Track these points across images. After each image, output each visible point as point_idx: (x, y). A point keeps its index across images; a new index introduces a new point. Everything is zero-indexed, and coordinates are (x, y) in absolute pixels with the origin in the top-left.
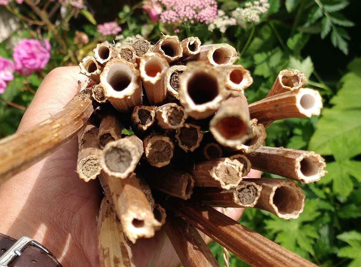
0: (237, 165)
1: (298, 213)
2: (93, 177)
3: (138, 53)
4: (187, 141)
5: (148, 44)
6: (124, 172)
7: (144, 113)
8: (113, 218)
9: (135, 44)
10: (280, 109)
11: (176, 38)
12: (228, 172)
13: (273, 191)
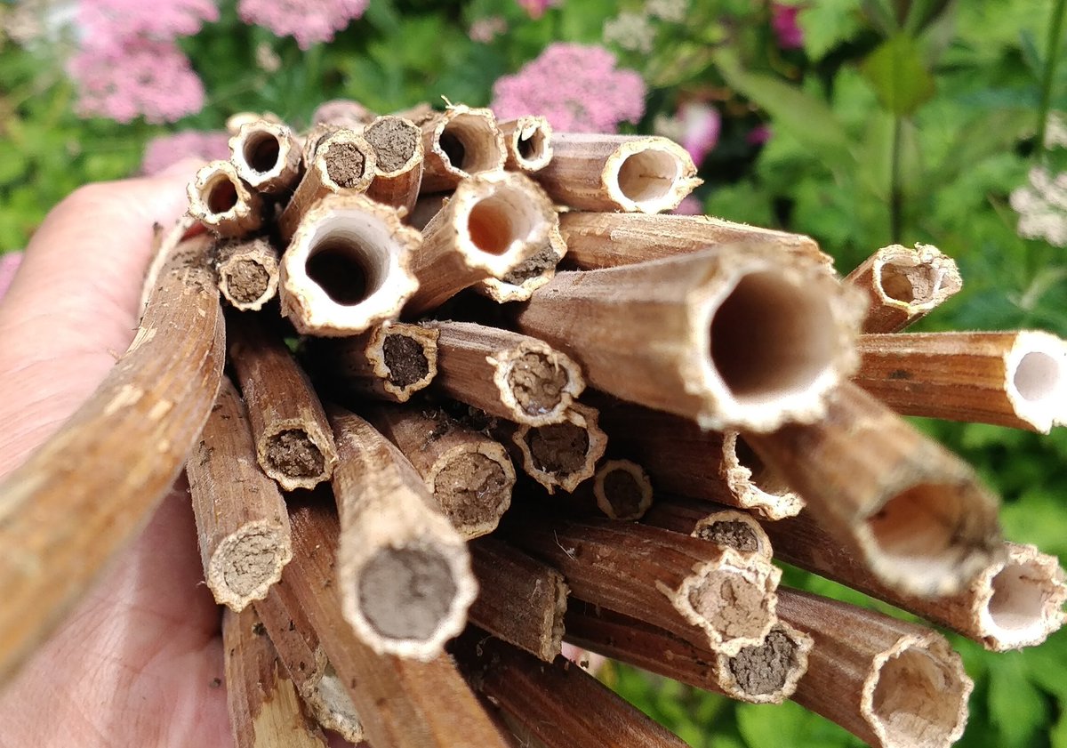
0: (761, 571)
1: (945, 740)
2: (259, 592)
3: (382, 159)
4: (553, 455)
5: (414, 133)
6: (429, 635)
7: (405, 346)
8: (290, 708)
9: (374, 131)
10: (914, 387)
11: (488, 116)
12: (733, 598)
13: (874, 671)
